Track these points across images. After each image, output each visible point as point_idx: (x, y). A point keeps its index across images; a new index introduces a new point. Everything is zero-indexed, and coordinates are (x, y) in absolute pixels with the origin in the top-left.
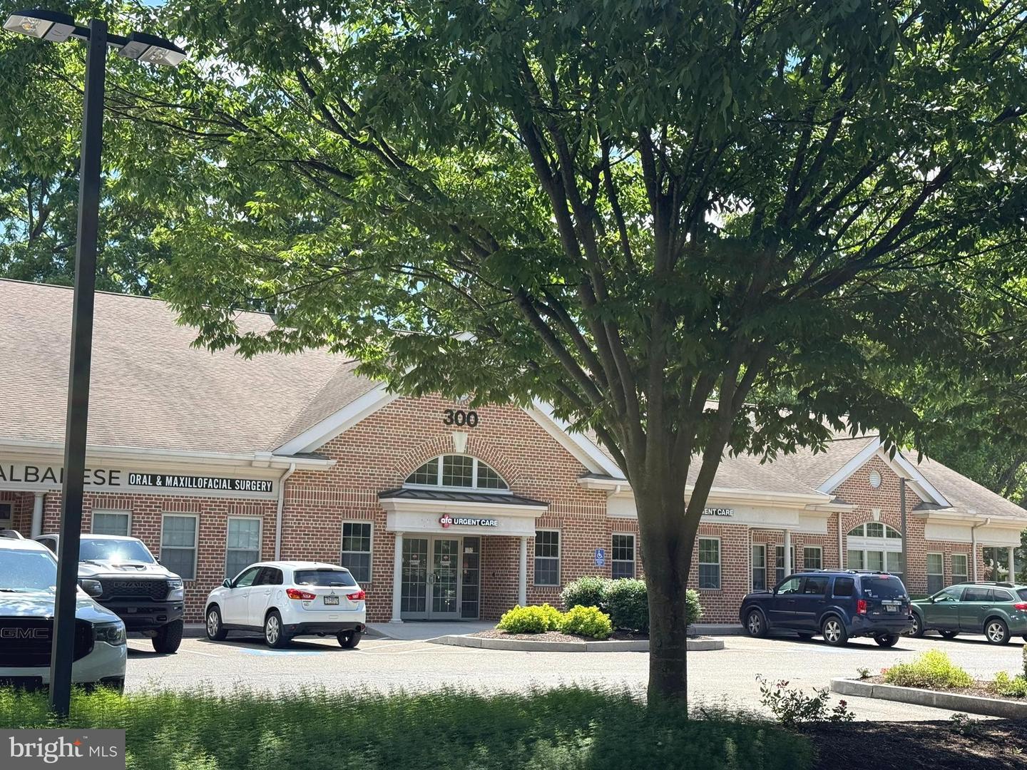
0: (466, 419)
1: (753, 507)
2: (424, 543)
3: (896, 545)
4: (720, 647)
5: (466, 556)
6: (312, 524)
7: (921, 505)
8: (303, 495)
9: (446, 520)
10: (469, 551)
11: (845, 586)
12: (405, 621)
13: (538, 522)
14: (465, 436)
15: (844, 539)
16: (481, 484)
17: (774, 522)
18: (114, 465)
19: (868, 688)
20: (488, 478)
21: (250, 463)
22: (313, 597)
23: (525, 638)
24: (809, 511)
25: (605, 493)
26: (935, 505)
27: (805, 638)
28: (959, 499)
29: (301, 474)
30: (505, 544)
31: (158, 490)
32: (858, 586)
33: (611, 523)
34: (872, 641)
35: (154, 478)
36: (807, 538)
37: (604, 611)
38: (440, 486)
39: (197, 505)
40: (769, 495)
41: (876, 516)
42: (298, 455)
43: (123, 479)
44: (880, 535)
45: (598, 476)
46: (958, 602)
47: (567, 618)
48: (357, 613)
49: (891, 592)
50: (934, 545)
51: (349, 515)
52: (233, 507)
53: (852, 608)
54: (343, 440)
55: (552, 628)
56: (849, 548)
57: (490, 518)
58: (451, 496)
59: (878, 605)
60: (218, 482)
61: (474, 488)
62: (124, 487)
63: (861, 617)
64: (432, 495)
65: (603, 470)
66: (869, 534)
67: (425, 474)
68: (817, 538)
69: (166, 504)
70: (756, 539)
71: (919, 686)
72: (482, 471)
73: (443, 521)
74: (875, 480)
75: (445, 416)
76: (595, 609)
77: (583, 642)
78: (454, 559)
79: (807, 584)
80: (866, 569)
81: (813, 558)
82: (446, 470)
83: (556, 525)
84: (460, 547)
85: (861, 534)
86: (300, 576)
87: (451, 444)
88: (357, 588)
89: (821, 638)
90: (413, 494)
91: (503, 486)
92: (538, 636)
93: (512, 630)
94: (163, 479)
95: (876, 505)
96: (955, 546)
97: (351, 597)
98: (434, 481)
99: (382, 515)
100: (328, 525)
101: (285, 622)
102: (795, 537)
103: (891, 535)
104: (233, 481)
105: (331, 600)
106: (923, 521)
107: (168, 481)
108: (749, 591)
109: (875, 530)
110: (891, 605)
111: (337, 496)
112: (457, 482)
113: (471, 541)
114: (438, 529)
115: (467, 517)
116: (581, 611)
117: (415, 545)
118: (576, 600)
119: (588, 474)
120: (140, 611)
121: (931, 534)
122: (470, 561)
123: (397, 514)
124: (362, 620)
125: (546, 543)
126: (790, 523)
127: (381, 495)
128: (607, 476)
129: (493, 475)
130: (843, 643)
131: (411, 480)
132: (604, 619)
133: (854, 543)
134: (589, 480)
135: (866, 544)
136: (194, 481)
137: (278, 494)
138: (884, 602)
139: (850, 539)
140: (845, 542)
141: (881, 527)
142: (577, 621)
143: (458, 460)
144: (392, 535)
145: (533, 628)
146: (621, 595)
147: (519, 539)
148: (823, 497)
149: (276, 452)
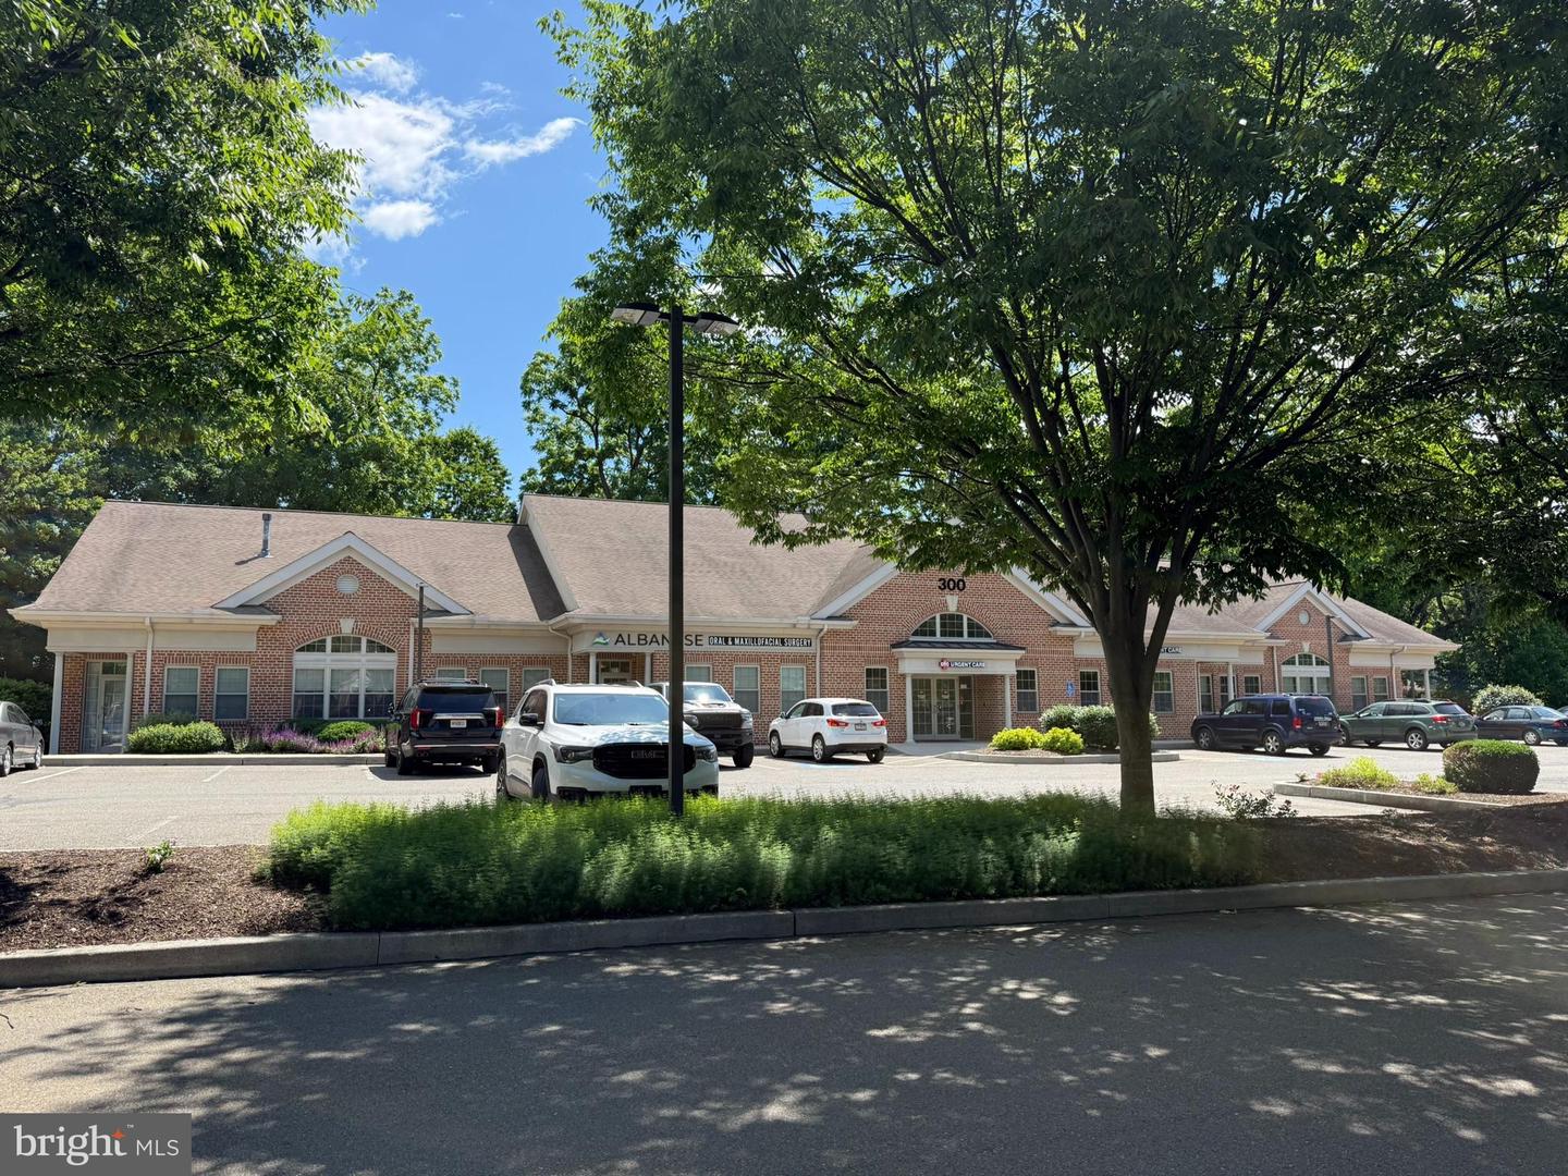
0: (956, 585)
1: (1199, 645)
2: (928, 681)
3: (1324, 671)
4: (1176, 759)
5: (961, 691)
6: (842, 669)
7: (1345, 638)
8: (835, 648)
9: (945, 664)
10: (964, 687)
11: (1282, 707)
12: (917, 741)
13: (1018, 663)
14: (956, 598)
15: (1279, 667)
16: (971, 634)
17: (1217, 656)
18: (699, 631)
19: (1306, 789)
20: (975, 630)
21: (794, 626)
22: (847, 724)
23: (1013, 754)
24: (1248, 647)
25: (1071, 639)
26: (1357, 637)
27: (1248, 750)
28: (1377, 630)
29: (834, 633)
30: (990, 682)
31: (729, 648)
32: (1293, 706)
33: (1078, 662)
34: (1306, 751)
35: (726, 639)
36: (1247, 668)
37: (1076, 731)
38: (938, 638)
39: (757, 658)
40: (1213, 634)
41: (1306, 648)
42: (829, 618)
43: (705, 641)
44: (1311, 664)
45: (1065, 625)
46: (1380, 716)
47: (1046, 737)
48: (880, 736)
49: (1323, 711)
50: (1357, 670)
51: (870, 663)
52: (784, 659)
53: (1288, 725)
54: (860, 606)
55: (1034, 745)
56: (1284, 675)
57: (980, 661)
58: (947, 645)
59: (1311, 720)
60: (771, 640)
61: (966, 638)
62: (706, 647)
63: (1296, 731)
64: (932, 645)
65: (1067, 619)
66: (1300, 663)
67: (926, 629)
68: (1256, 668)
69: (736, 658)
70: (1202, 671)
71: (1351, 787)
72: (971, 625)
73: (943, 664)
74: (1304, 619)
75: (940, 584)
76: (1069, 730)
77: (1060, 756)
78: (952, 694)
79: (1249, 706)
80: (1299, 692)
81: (1252, 684)
82: (943, 625)
83: (1032, 665)
84: (956, 684)
85: (1294, 663)
86: (836, 709)
87: (945, 604)
88: (879, 717)
89: (1263, 750)
90: (917, 644)
91: (988, 635)
92: (1024, 752)
93: (1002, 747)
94: (733, 639)
95: (1306, 639)
96: (1377, 670)
97: (875, 724)
98: (933, 634)
99: (895, 662)
100: (854, 670)
101: (827, 744)
102: (1236, 668)
103: (1320, 663)
104: (783, 640)
105: (861, 726)
106: (1348, 650)
107: (737, 641)
108: (1198, 713)
109: (1306, 660)
110: (1322, 721)
111: (860, 648)
112: (952, 634)
113: (964, 679)
114: (938, 671)
115: (960, 661)
116: (1057, 732)
117: (921, 683)
118: (1050, 724)
119: (1057, 623)
120: (723, 737)
121: (1355, 661)
122: (965, 694)
123: (907, 661)
124: (884, 741)
125: (1025, 679)
126: (1233, 657)
127: (893, 646)
128: (1073, 625)
129: (979, 627)
130: (1281, 753)
131: (916, 633)
132: (1077, 738)
133: (1287, 671)
134: (1058, 628)
135: (1299, 671)
136: (755, 640)
137: (816, 648)
138: (1316, 719)
139: (1284, 668)
140: (1279, 671)
141: (1310, 657)
142: (1055, 740)
143: (952, 617)
144: (904, 676)
145: (1019, 746)
146: (1090, 719)
147: (1003, 676)
148: (1259, 634)
149: (816, 616)
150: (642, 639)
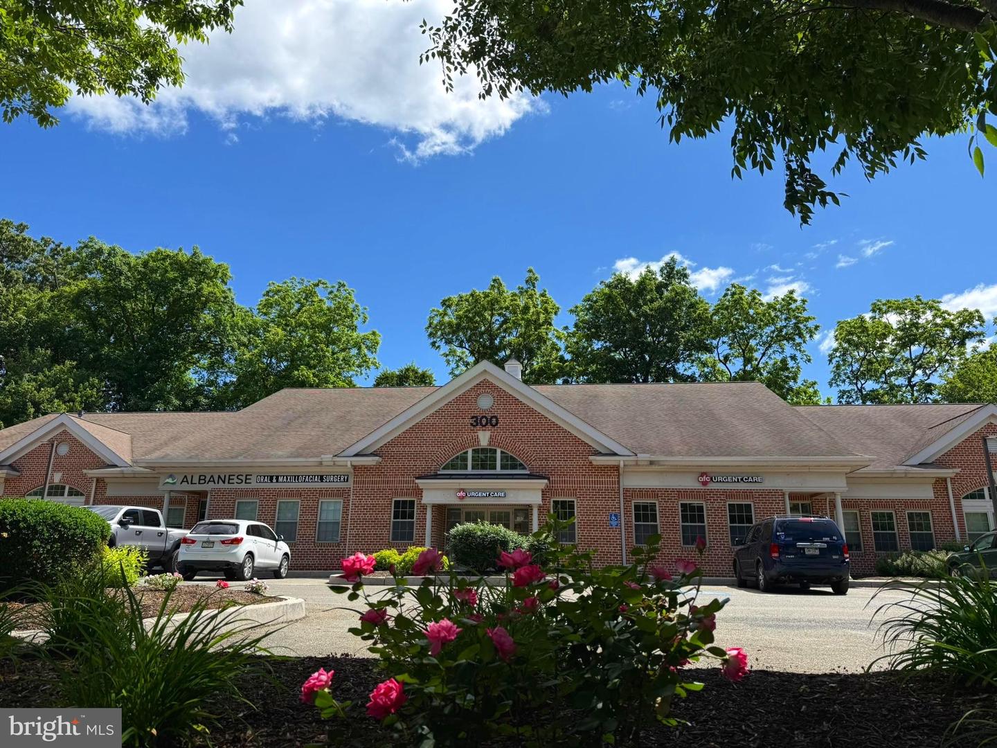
0: (489, 422)
1: (787, 473)
8: (364, 482)
9: (462, 494)
13: (545, 492)
14: (488, 434)
15: (958, 502)
16: (504, 467)
18: (248, 471)
20: (511, 462)
25: (616, 468)
29: (363, 469)
31: (274, 485)
33: (630, 493)
35: (271, 478)
36: (908, 503)
38: (469, 470)
39: (298, 493)
43: (253, 479)
45: (606, 454)
51: (396, 494)
52: (322, 493)
56: (965, 511)
57: (500, 491)
59: (794, 548)
60: (311, 477)
61: (498, 470)
62: (254, 485)
63: (774, 560)
65: (607, 448)
67: (457, 463)
68: (922, 503)
69: (279, 493)
72: (505, 457)
73: (459, 494)
75: (472, 421)
81: (919, 522)
82: (474, 459)
84: (512, 516)
85: (982, 497)
87: (477, 440)
91: (522, 467)
94: (277, 477)
97: (223, 542)
98: (464, 467)
100: (381, 502)
104: (322, 477)
105: (208, 544)
107: (280, 479)
110: (810, 547)
111: (388, 482)
115: (476, 491)
119: (597, 453)
123: (427, 491)
125: (563, 509)
128: (614, 454)
129: (513, 460)
131: (446, 467)
133: (973, 506)
134: (598, 458)
135: (989, 506)
136: (297, 477)
137: (351, 483)
138: (801, 544)
139: (967, 502)
140: (958, 506)
143: (484, 450)
147: (528, 506)
149: (342, 455)
150: (202, 479)
